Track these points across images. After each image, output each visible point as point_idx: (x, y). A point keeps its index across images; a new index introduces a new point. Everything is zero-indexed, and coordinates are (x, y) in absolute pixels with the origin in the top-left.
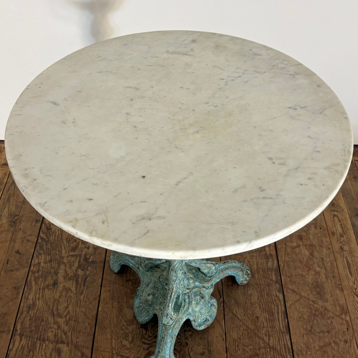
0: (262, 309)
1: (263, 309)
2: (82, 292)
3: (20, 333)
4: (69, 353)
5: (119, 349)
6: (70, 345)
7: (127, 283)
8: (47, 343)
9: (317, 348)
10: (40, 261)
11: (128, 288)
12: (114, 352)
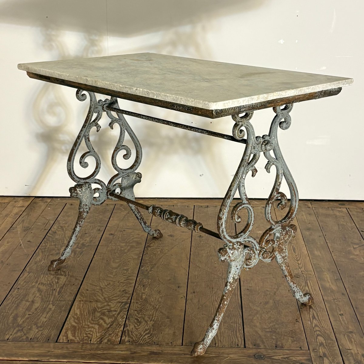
0: (219, 264)
1: (221, 264)
2: (79, 257)
3: (29, 272)
4: (66, 279)
5: (105, 278)
6: (67, 276)
7: (115, 254)
8: (49, 275)
9: (259, 279)
10: (46, 245)
11: (116, 256)
12: (101, 278)
